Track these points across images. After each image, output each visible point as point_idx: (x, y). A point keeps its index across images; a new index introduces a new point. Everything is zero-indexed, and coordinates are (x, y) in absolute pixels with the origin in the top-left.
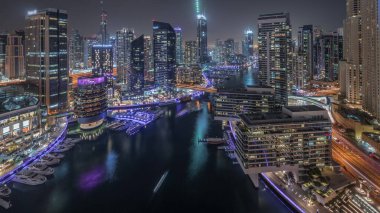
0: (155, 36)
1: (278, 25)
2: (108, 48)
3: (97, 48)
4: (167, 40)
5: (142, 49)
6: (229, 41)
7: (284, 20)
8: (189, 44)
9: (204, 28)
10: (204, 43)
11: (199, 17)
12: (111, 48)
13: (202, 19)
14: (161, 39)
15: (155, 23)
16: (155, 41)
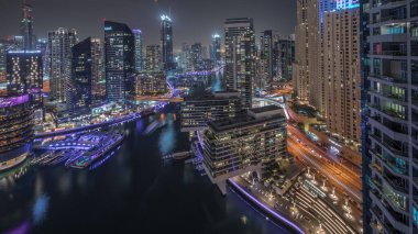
0: (106, 39)
1: (243, 29)
2: (34, 55)
3: (15, 55)
4: (124, 44)
5: (89, 55)
6: (197, 46)
7: (248, 24)
8: (151, 48)
9: (169, 31)
10: (168, 47)
11: (163, 18)
12: (40, 55)
13: (166, 21)
14: (115, 43)
15: (107, 24)
16: (107, 45)
